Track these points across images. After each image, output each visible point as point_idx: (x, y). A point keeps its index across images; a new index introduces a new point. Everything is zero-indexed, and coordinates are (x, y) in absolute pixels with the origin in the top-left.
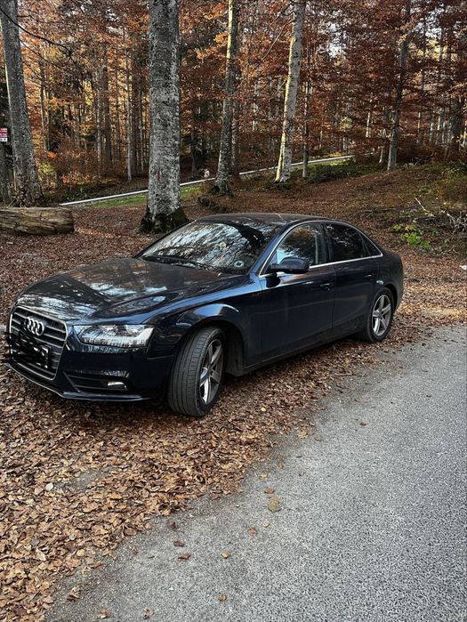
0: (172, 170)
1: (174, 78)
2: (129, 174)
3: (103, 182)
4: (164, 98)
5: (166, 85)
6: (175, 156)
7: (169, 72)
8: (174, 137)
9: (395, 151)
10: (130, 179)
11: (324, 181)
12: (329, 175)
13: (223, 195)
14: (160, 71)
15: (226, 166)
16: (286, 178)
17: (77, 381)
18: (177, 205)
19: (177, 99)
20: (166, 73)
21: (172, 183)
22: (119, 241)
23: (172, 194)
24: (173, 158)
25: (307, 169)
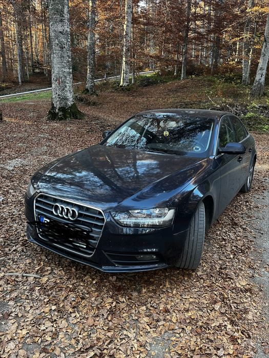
0: (68, 78)
1: (67, 16)
2: (20, 80)
3: (3, 85)
4: (60, 29)
5: (61, 21)
6: (69, 69)
7: (63, 12)
8: (68, 56)
9: (185, 68)
10: (20, 84)
11: (146, 86)
12: (149, 82)
13: (92, 94)
14: (57, 11)
15: (92, 76)
16: (127, 84)
17: (113, 257)
18: (72, 101)
19: (69, 30)
20: (61, 13)
21: (68, 87)
22: (37, 126)
23: (69, 94)
24: (68, 70)
25: (134, 78)
